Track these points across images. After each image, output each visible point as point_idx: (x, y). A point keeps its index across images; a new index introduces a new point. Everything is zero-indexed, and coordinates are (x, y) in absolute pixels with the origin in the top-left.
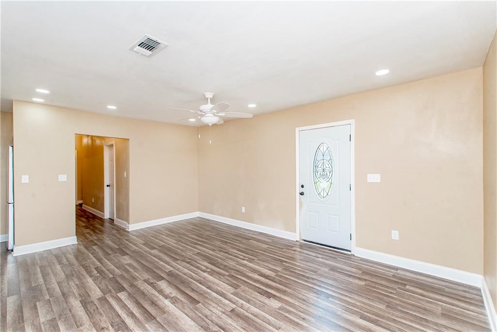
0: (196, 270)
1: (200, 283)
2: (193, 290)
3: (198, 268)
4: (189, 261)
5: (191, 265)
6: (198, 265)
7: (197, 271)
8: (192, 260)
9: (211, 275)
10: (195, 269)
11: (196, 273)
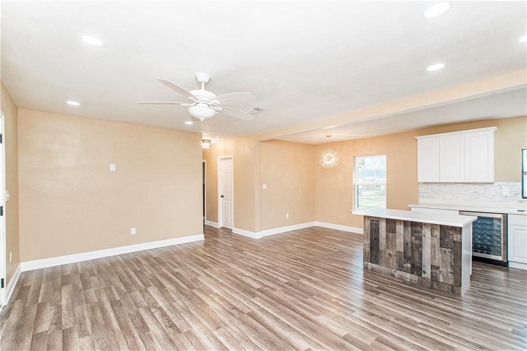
0: (225, 297)
1: (222, 283)
2: (229, 280)
3: (223, 300)
4: (233, 311)
5: (230, 304)
6: (222, 304)
7: (224, 295)
8: (230, 312)
9: (211, 290)
10: (227, 298)
11: (225, 293)
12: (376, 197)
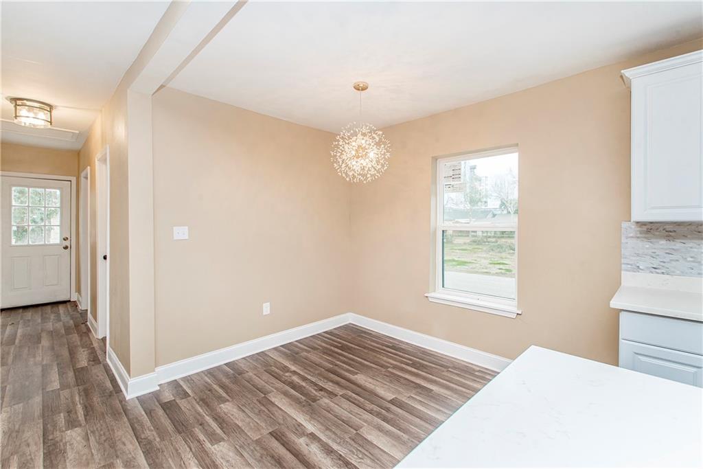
12: (472, 247)
